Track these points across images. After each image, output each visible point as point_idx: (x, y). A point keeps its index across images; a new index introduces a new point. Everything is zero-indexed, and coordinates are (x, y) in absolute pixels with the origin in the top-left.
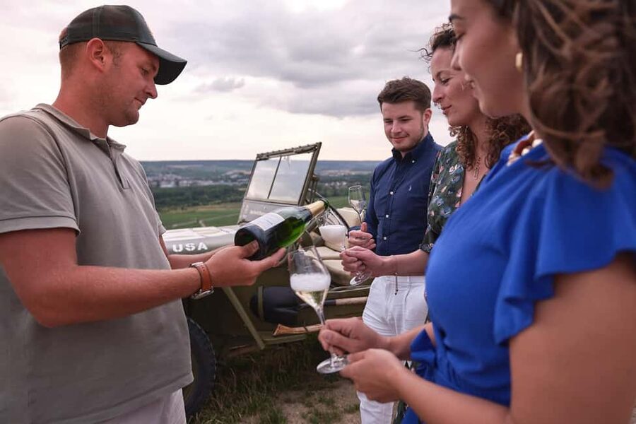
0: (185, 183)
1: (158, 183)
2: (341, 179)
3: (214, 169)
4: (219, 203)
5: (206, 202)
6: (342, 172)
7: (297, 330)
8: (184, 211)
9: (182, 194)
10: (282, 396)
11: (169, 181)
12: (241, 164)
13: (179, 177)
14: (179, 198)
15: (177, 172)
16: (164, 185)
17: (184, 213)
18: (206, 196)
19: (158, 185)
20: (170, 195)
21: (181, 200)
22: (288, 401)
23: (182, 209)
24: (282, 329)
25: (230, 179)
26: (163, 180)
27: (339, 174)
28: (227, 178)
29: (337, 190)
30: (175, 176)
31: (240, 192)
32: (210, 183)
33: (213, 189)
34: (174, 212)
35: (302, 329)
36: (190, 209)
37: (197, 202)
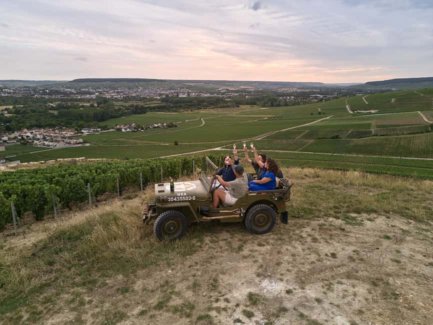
0: (193, 95)
1: (178, 93)
2: (290, 95)
3: (211, 86)
4: (213, 108)
5: (206, 107)
6: (291, 90)
7: (208, 218)
8: (193, 112)
9: (191, 102)
10: (205, 234)
11: (184, 93)
12: (228, 84)
13: (190, 91)
14: (189, 104)
15: (189, 87)
16: (181, 96)
17: (192, 113)
18: (205, 103)
19: (178, 95)
20: (184, 102)
21: (191, 106)
22: (206, 236)
23: (192, 111)
24: (205, 218)
25: (220, 93)
26: (180, 92)
27: (289, 91)
28: (219, 92)
29: (287, 101)
30: (188, 90)
31: (226, 101)
32: (208, 95)
33: (210, 99)
34: (186, 112)
35: (210, 218)
36: (196, 111)
37: (200, 107)
